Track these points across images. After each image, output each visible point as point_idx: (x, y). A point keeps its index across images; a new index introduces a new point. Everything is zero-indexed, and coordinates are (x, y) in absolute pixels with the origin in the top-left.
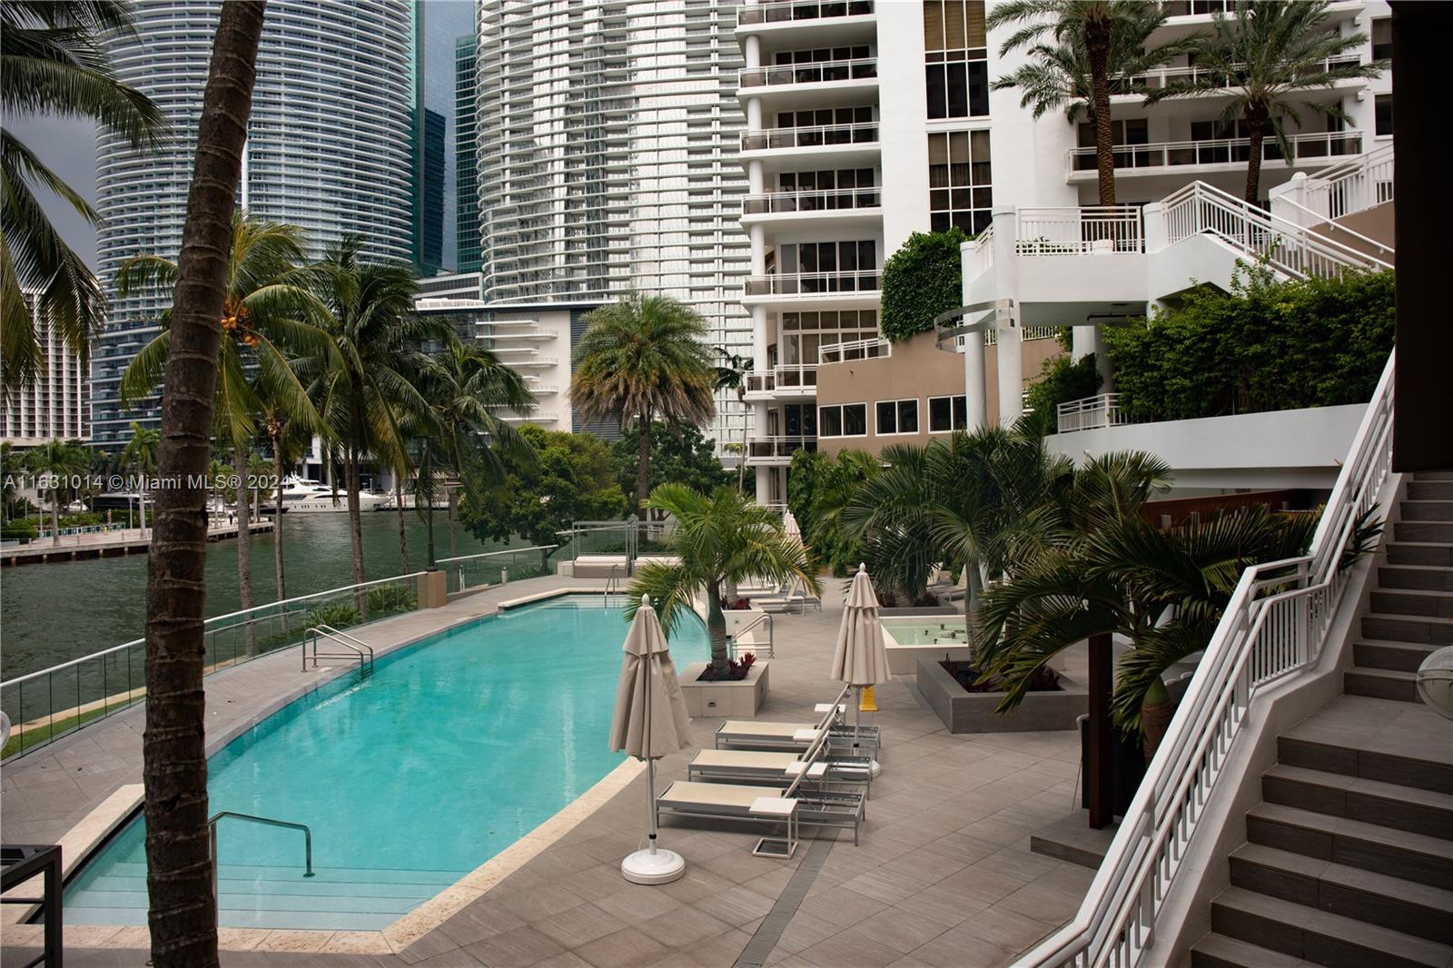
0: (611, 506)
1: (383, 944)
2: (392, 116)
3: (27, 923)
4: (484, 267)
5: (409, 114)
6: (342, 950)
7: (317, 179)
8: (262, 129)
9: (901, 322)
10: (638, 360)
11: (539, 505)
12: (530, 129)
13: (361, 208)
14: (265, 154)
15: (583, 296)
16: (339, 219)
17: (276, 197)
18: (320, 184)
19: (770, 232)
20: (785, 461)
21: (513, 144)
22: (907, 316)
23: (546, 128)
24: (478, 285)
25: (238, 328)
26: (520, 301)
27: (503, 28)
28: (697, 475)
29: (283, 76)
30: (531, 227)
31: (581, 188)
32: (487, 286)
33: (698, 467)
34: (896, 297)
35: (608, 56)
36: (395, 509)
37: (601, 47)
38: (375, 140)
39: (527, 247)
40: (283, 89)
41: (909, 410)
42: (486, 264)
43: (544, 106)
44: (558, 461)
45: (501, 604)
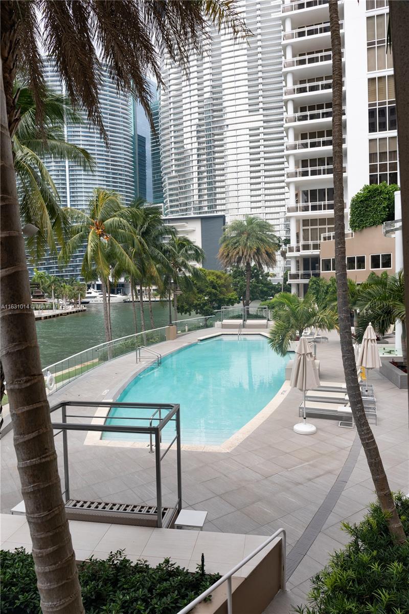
0: (232, 300)
2: (125, 138)
5: (131, 137)
6: (210, 451)
9: (359, 223)
11: (205, 300)
12: (183, 141)
13: (114, 178)
15: (206, 212)
16: (105, 183)
17: (79, 175)
19: (297, 186)
20: (306, 281)
21: (175, 148)
22: (362, 221)
23: (189, 141)
24: (162, 209)
25: (103, 234)
26: (180, 215)
27: (170, 98)
28: (262, 287)
30: (184, 184)
31: (204, 166)
32: (166, 209)
33: (262, 283)
34: (357, 213)
35: (215, 107)
36: (131, 302)
37: (212, 104)
38: (118, 149)
39: (182, 192)
41: (361, 260)
42: (166, 200)
43: (188, 131)
44: (212, 282)
45: (198, 339)
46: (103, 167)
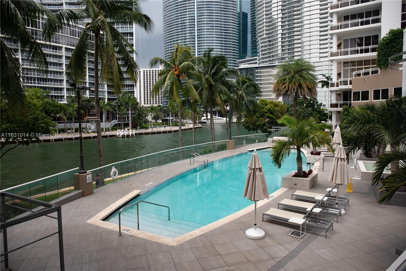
1: (172, 243)
2: (233, 15)
3: (102, 220)
4: (258, 55)
5: (238, 14)
6: (162, 242)
7: (214, 34)
8: (200, 23)
9: (384, 62)
10: (293, 79)
11: (264, 122)
12: (271, 14)
13: (225, 41)
14: (201, 29)
16: (220, 45)
17: (204, 40)
18: (215, 36)
20: (341, 109)
21: (266, 19)
23: (276, 13)
24: (257, 60)
25: (179, 74)
26: (268, 64)
28: (316, 114)
29: (205, 8)
30: (271, 43)
31: (286, 29)
32: (259, 60)
33: (317, 111)
34: (382, 53)
39: (270, 48)
40: (205, 11)
41: (385, 92)
43: (275, 6)
44: (270, 109)
45: (248, 150)
46: (219, 35)
